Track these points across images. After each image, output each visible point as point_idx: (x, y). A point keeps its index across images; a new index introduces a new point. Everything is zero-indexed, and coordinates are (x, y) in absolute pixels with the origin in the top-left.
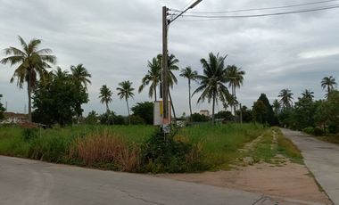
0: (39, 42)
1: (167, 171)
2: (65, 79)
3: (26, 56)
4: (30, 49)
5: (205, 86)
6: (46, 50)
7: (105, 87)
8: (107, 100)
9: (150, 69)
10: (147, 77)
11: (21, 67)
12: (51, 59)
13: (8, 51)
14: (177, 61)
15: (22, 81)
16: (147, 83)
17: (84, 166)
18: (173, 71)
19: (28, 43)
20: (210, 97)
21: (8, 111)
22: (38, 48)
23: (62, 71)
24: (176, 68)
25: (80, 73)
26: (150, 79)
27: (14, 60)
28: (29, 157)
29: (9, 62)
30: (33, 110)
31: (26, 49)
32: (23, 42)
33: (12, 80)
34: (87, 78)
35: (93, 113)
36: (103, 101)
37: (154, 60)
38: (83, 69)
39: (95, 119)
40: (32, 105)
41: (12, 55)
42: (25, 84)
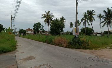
0: (50, 11)
1: (75, 48)
2: (58, 21)
3: (47, 16)
4: (48, 14)
5: (105, 21)
6: (52, 14)
7: (71, 23)
8: (72, 27)
9: (83, 16)
10: (83, 19)
11: (46, 19)
12: (53, 16)
13: (43, 15)
14: (95, 12)
15: (46, 23)
16: (83, 21)
17: (55, 45)
18: (93, 16)
19: (47, 12)
20: (108, 25)
21: (45, 31)
22: (50, 13)
23: (57, 19)
24: (94, 15)
25: (62, 19)
26: (84, 19)
27: (44, 17)
28: (45, 43)
29: (43, 18)
30: (50, 31)
31: (47, 14)
32: (46, 12)
33: (44, 23)
34: (64, 20)
35: (68, 31)
36: (71, 27)
37: (85, 13)
38: (63, 18)
39: (69, 33)
40: (50, 29)
41: (44, 16)
42: (47, 24)
